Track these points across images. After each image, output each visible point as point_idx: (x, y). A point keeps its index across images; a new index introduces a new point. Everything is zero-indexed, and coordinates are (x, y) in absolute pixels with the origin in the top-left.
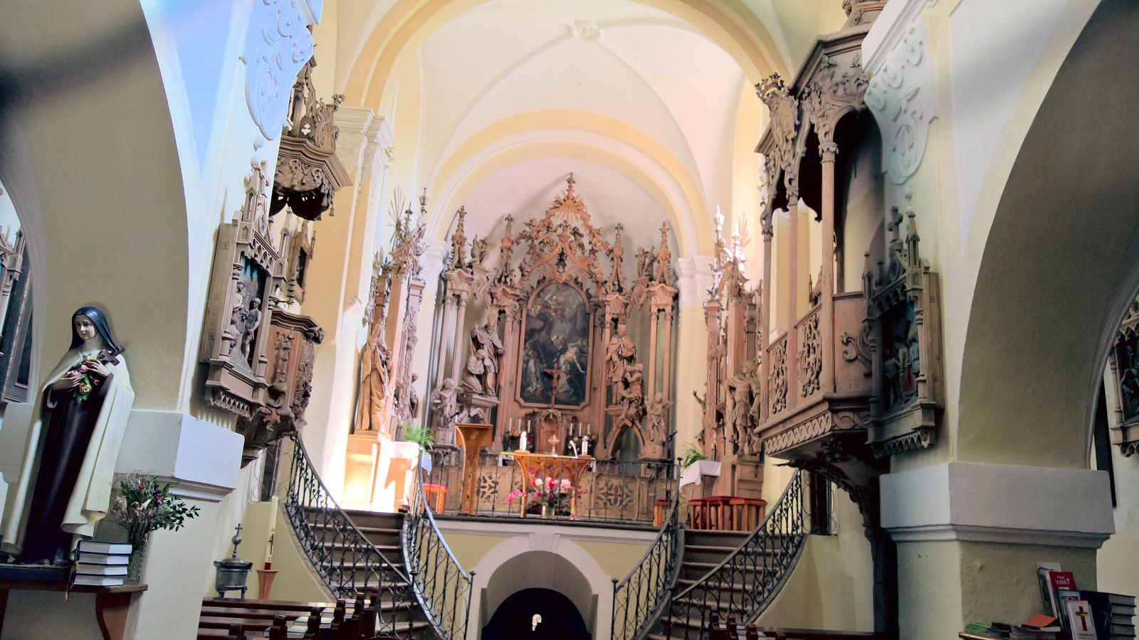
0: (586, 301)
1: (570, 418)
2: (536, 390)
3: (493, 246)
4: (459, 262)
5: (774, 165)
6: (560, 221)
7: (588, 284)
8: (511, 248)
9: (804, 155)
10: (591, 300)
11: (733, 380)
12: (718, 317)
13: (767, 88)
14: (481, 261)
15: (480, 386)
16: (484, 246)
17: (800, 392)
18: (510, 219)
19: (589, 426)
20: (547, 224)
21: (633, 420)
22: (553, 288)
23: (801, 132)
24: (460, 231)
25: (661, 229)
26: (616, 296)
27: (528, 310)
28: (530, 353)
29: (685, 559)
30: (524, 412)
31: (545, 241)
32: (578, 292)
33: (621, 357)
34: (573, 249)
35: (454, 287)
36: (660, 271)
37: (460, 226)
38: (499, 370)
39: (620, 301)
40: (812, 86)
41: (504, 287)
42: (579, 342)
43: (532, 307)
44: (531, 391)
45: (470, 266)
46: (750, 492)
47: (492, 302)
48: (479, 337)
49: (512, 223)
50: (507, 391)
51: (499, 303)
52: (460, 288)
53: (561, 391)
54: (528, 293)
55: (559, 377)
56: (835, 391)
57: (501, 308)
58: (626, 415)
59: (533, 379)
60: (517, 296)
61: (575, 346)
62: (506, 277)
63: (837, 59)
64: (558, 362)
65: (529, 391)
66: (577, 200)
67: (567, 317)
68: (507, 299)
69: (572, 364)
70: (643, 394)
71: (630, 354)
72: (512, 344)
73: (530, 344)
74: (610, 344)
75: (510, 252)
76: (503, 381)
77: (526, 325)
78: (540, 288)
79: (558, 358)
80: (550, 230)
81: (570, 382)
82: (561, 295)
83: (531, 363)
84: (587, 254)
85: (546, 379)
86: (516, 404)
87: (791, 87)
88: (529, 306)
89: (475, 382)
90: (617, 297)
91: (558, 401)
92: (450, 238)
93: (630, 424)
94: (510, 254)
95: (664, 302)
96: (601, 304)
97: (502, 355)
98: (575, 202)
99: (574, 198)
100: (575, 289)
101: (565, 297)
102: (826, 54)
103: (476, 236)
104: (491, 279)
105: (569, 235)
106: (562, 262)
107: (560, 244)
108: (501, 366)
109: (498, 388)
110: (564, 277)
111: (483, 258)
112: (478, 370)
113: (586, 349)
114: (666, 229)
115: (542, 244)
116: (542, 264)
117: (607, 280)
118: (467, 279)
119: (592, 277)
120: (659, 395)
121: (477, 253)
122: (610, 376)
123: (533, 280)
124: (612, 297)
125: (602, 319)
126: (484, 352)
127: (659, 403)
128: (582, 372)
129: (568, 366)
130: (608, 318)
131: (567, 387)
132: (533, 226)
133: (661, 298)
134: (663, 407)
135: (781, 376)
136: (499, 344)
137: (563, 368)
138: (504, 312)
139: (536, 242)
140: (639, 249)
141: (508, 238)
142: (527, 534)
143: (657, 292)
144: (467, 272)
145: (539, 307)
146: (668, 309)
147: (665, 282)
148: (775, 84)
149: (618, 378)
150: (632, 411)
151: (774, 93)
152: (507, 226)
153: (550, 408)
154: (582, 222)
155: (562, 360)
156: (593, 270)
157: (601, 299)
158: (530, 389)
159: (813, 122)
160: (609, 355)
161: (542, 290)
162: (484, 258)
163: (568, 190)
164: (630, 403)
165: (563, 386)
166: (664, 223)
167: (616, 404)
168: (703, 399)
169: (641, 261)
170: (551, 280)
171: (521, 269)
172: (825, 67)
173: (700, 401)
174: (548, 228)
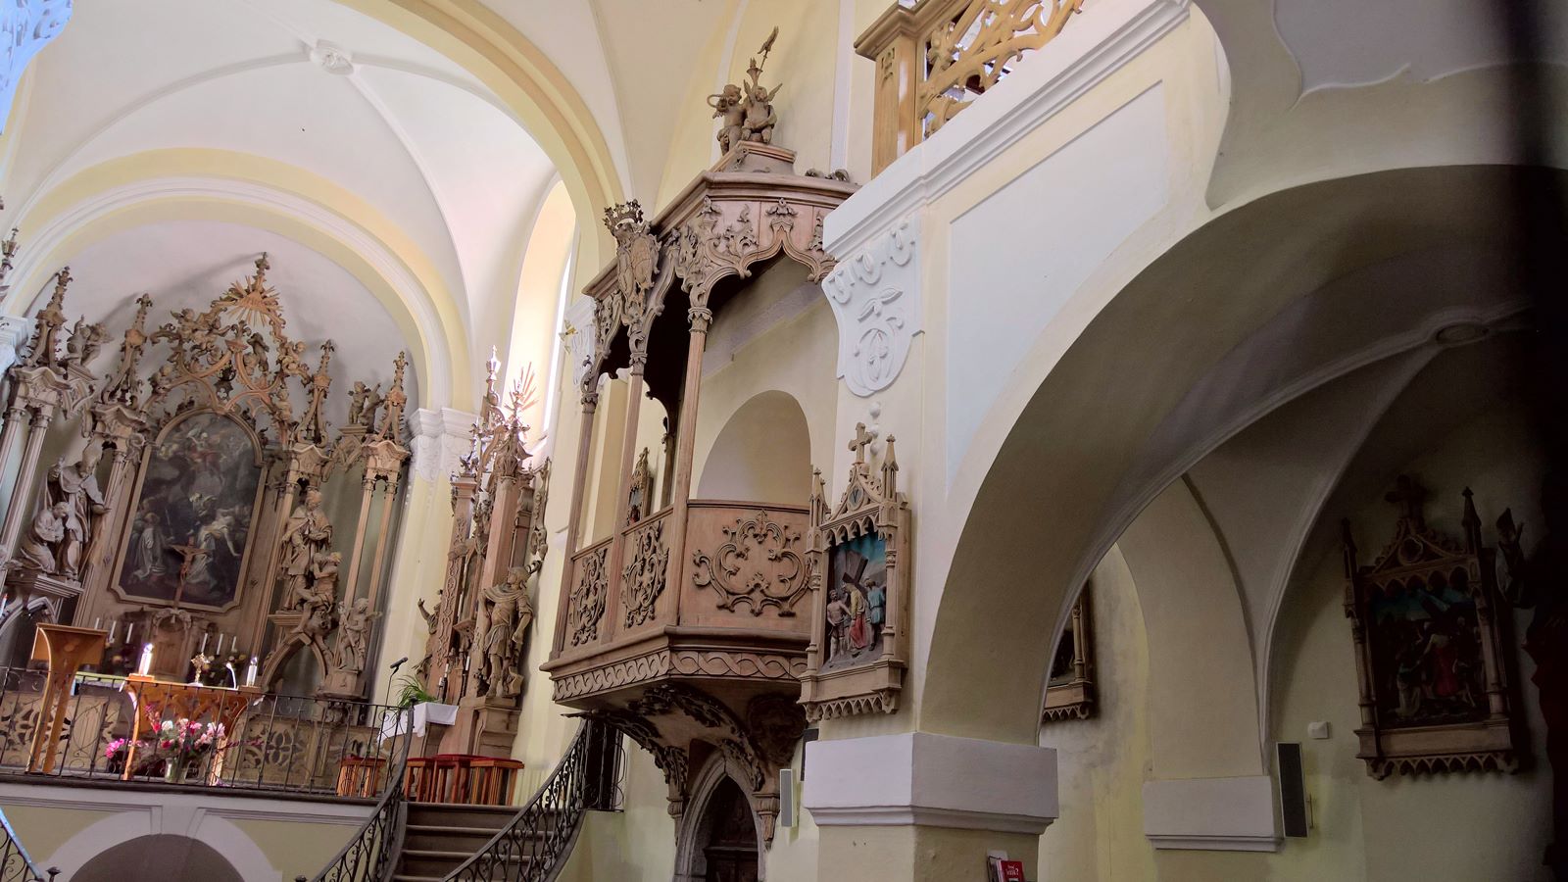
0: (258, 447)
1: (205, 624)
2: (150, 575)
3: (108, 339)
4: (46, 354)
5: (611, 316)
6: (234, 321)
7: (265, 422)
8: (142, 348)
9: (660, 314)
10: (267, 447)
11: (492, 591)
12: (473, 500)
13: (621, 217)
14: (84, 360)
15: (53, 561)
16: (93, 337)
17: (622, 618)
18: (145, 302)
19: (235, 638)
20: (211, 322)
21: (314, 635)
22: (204, 420)
23: (660, 284)
24: (55, 306)
25: (395, 361)
26: (310, 447)
27: (155, 449)
28: (149, 516)
29: (407, 845)
30: (122, 609)
31: (204, 347)
32: (246, 433)
33: (307, 540)
34: (249, 365)
35: (31, 394)
36: (388, 421)
37: (58, 299)
38: (91, 539)
39: (317, 454)
40: (684, 229)
41: (119, 406)
42: (237, 509)
43: (162, 445)
44: (141, 577)
45: (64, 364)
46: (497, 749)
47: (94, 427)
48: (62, 481)
49: (148, 309)
50: (97, 574)
51: (107, 431)
52: (42, 396)
53: (194, 581)
54: (158, 422)
55: (194, 559)
56: (678, 624)
57: (108, 440)
58: (306, 626)
59: (148, 558)
60: (141, 423)
61: (228, 514)
62: (124, 392)
63: (722, 206)
64: (195, 535)
65: (136, 576)
66: (268, 295)
67: (222, 469)
68: (123, 427)
69: (220, 542)
70: (335, 598)
71: (323, 536)
72: (118, 498)
73: (149, 502)
74: (288, 518)
75: (138, 353)
76: (95, 559)
77: (147, 473)
78: (182, 417)
79: (197, 529)
80: (215, 331)
81: (212, 568)
82: (216, 433)
83: (148, 533)
84: (270, 377)
85: (171, 561)
86: (110, 596)
87: (654, 223)
88: (158, 442)
89: (44, 553)
90: (312, 449)
91: (185, 597)
92: (34, 312)
93: (307, 641)
94: (138, 356)
95: (388, 467)
96: (284, 456)
97: (100, 515)
98: (265, 297)
99: (264, 290)
100: (242, 427)
101: (224, 437)
102: (710, 197)
103: (82, 318)
104: (98, 390)
105: (246, 344)
106: (226, 384)
107: (228, 355)
108: (96, 533)
109: (84, 565)
110: (228, 407)
111: (89, 354)
112: (53, 534)
113: (246, 520)
114: (404, 362)
115: (196, 350)
116: (193, 382)
117: (299, 421)
118: (58, 384)
119: (273, 414)
120: (362, 602)
121: (79, 345)
122: (284, 565)
123: (172, 403)
124: (304, 448)
125: (282, 479)
126: (68, 507)
127: (360, 613)
128: (235, 554)
129: (213, 544)
130: (293, 478)
131: (205, 576)
132: (187, 321)
133: (384, 460)
134: (367, 620)
135: (591, 595)
136: (96, 495)
137: (203, 546)
138: (114, 446)
139: (187, 346)
140: (356, 384)
141: (138, 331)
142: (149, 807)
143: (379, 449)
144: (57, 373)
145: (175, 447)
146: (393, 478)
147: (392, 438)
148: (632, 214)
149: (298, 569)
150: (316, 622)
151: (629, 225)
152: (139, 312)
153: (171, 607)
154: (271, 328)
155: (204, 533)
156: (276, 400)
157: (285, 448)
158: (139, 573)
159: (679, 275)
160: (288, 534)
161: (184, 421)
162: (91, 357)
163: (254, 277)
164: (314, 609)
165: (199, 573)
166: (402, 353)
167: (289, 609)
168: (432, 612)
169: (356, 401)
170: (203, 407)
171: (154, 382)
172: (706, 213)
173: (426, 615)
174: (212, 328)
